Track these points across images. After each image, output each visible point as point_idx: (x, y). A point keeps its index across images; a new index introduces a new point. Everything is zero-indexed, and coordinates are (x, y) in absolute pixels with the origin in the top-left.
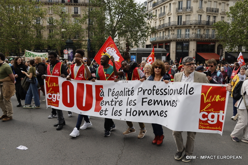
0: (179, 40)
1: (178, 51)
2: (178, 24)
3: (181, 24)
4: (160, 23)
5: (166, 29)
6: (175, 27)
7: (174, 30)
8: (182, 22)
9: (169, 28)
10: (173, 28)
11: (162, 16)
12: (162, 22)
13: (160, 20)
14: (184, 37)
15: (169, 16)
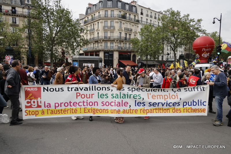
0: (106, 50)
1: (105, 58)
2: (105, 38)
3: (107, 38)
4: (91, 37)
5: (96, 42)
6: (103, 41)
7: (102, 43)
8: (108, 37)
9: (98, 41)
10: (101, 41)
11: (92, 31)
12: (92, 36)
13: (91, 34)
14: (109, 48)
15: (98, 32)
